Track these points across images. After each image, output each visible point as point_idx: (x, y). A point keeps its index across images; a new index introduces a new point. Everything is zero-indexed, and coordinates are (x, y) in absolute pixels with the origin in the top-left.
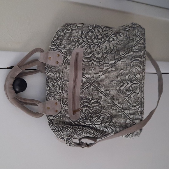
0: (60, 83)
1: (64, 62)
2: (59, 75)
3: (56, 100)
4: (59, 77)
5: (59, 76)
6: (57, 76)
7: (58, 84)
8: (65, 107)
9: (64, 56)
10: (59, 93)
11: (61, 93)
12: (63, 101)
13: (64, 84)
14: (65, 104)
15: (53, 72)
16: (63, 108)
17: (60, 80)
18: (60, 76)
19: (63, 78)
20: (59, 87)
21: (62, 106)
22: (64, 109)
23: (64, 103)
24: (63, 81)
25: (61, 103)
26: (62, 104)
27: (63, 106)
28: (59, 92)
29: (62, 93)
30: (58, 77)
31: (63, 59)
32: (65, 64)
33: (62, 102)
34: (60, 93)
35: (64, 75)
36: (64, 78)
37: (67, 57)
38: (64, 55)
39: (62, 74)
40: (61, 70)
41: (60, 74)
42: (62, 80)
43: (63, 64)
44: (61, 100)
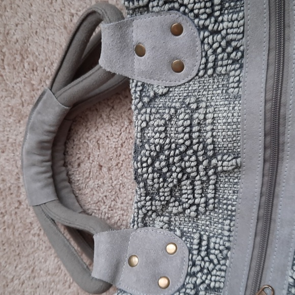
0: (199, 163)
1: (211, 58)
2: (191, 125)
3: (175, 231)
4: (191, 138)
5: (190, 132)
6: (181, 129)
7: (189, 170)
8: (209, 272)
9: (205, 28)
10: (191, 205)
11: (198, 205)
12: (204, 243)
13: (216, 167)
14: (211, 261)
15: (157, 112)
16: (194, 275)
17: (195, 152)
18: (195, 129)
19: (209, 141)
20: (192, 183)
21: (194, 265)
22: (199, 281)
23: (208, 255)
24: (210, 153)
25: (190, 250)
26: (198, 254)
27: (198, 268)
28: (190, 202)
29: (201, 209)
30: (187, 136)
31: (202, 42)
32: (214, 67)
33: (200, 244)
34: (194, 208)
35: (213, 123)
36: (213, 143)
37: (218, 32)
38: (201, 22)
39: (205, 119)
40: (198, 101)
41: (195, 122)
42: (204, 148)
43: (206, 69)
44: (197, 236)
